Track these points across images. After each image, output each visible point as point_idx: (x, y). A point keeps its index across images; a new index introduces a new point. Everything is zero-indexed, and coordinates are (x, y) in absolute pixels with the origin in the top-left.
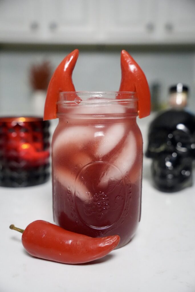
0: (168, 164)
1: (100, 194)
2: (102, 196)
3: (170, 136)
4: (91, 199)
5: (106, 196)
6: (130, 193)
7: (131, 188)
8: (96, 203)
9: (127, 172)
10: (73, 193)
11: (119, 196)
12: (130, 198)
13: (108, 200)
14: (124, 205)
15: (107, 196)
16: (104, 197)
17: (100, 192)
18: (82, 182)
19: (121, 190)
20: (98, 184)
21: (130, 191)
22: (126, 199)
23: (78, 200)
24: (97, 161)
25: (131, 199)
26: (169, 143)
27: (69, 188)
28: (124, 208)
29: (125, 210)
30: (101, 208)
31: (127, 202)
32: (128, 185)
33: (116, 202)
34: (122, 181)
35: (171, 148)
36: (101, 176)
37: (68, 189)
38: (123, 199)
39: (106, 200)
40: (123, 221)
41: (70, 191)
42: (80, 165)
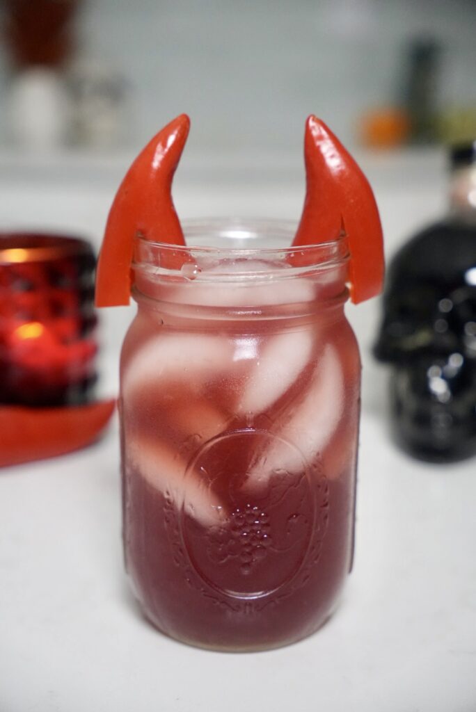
0: (439, 386)
1: (248, 512)
2: (253, 515)
3: (445, 306)
4: (224, 522)
5: (263, 514)
6: (326, 505)
7: (328, 493)
8: (237, 534)
9: (318, 454)
10: (179, 507)
11: (297, 516)
12: (326, 517)
13: (267, 525)
14: (309, 534)
15: (266, 515)
16: (259, 518)
17: (249, 506)
18: (202, 480)
19: (302, 500)
20: (242, 484)
21: (324, 501)
22: (315, 522)
23: (191, 524)
24: (240, 429)
25: (328, 520)
26: (440, 325)
27: (168, 493)
28: (310, 544)
29: (313, 548)
30: (249, 545)
31: (317, 527)
32: (319, 486)
33: (289, 531)
34: (303, 477)
35: (448, 341)
36: (250, 466)
37: (166, 496)
38: (306, 522)
39: (264, 525)
40: (308, 576)
41: (169, 503)
42: (198, 437)
